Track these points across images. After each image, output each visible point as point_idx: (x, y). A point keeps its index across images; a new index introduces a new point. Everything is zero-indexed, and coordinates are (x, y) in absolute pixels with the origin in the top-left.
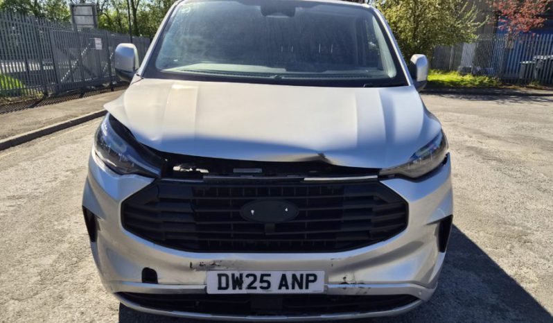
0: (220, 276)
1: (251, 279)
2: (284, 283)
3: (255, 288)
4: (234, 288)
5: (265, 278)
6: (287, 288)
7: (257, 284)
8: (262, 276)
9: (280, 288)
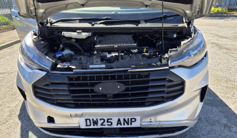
0: (86, 120)
1: (102, 121)
2: (119, 123)
3: (105, 125)
4: (94, 125)
5: (109, 121)
6: (121, 125)
7: (106, 123)
8: (108, 119)
9: (117, 125)
